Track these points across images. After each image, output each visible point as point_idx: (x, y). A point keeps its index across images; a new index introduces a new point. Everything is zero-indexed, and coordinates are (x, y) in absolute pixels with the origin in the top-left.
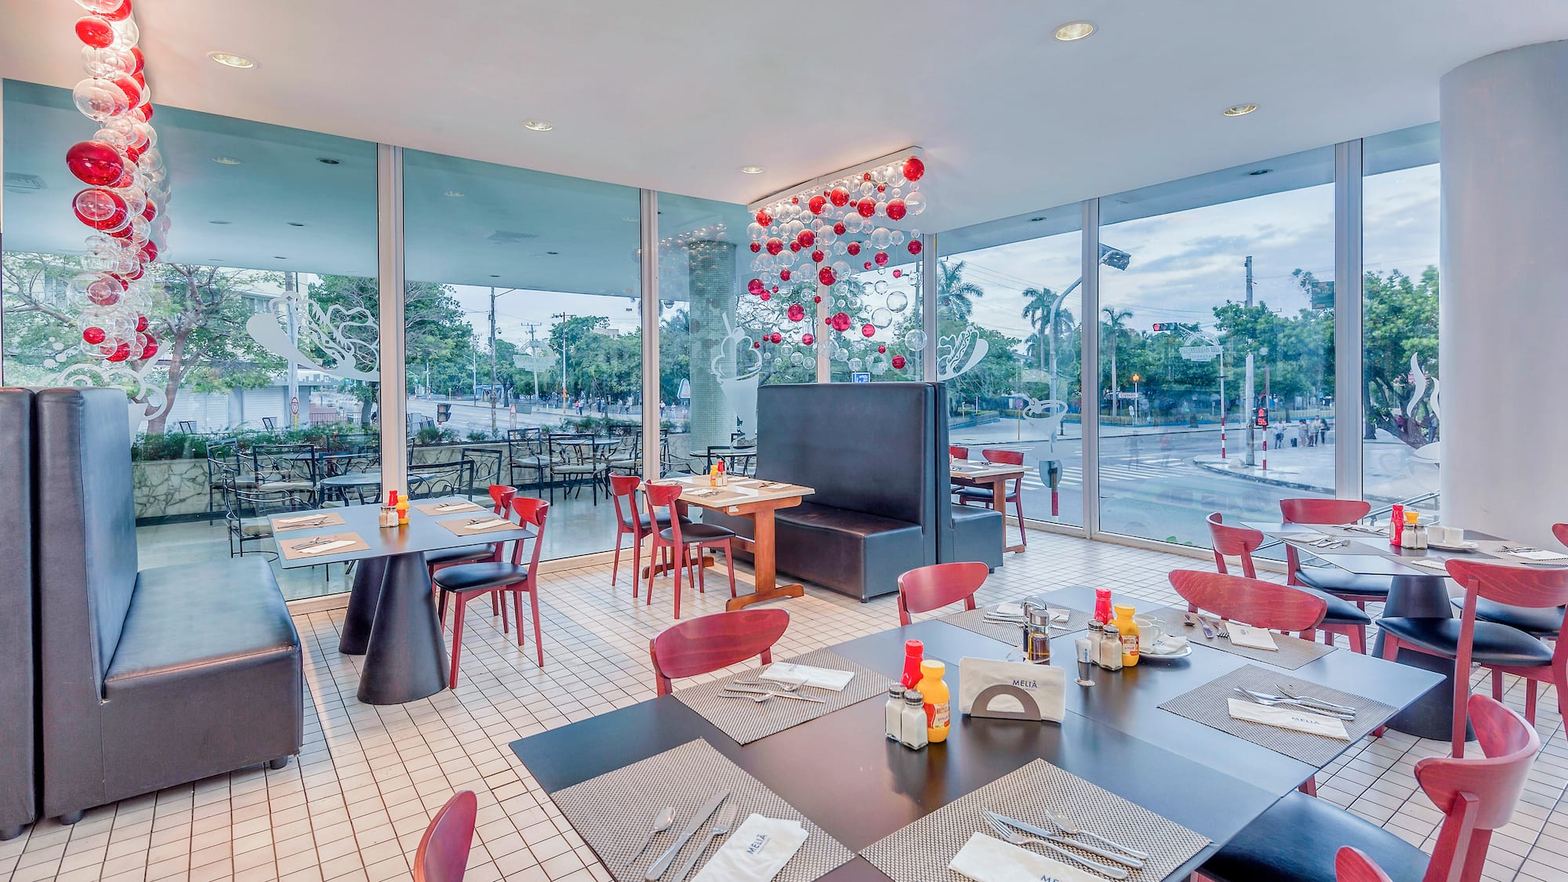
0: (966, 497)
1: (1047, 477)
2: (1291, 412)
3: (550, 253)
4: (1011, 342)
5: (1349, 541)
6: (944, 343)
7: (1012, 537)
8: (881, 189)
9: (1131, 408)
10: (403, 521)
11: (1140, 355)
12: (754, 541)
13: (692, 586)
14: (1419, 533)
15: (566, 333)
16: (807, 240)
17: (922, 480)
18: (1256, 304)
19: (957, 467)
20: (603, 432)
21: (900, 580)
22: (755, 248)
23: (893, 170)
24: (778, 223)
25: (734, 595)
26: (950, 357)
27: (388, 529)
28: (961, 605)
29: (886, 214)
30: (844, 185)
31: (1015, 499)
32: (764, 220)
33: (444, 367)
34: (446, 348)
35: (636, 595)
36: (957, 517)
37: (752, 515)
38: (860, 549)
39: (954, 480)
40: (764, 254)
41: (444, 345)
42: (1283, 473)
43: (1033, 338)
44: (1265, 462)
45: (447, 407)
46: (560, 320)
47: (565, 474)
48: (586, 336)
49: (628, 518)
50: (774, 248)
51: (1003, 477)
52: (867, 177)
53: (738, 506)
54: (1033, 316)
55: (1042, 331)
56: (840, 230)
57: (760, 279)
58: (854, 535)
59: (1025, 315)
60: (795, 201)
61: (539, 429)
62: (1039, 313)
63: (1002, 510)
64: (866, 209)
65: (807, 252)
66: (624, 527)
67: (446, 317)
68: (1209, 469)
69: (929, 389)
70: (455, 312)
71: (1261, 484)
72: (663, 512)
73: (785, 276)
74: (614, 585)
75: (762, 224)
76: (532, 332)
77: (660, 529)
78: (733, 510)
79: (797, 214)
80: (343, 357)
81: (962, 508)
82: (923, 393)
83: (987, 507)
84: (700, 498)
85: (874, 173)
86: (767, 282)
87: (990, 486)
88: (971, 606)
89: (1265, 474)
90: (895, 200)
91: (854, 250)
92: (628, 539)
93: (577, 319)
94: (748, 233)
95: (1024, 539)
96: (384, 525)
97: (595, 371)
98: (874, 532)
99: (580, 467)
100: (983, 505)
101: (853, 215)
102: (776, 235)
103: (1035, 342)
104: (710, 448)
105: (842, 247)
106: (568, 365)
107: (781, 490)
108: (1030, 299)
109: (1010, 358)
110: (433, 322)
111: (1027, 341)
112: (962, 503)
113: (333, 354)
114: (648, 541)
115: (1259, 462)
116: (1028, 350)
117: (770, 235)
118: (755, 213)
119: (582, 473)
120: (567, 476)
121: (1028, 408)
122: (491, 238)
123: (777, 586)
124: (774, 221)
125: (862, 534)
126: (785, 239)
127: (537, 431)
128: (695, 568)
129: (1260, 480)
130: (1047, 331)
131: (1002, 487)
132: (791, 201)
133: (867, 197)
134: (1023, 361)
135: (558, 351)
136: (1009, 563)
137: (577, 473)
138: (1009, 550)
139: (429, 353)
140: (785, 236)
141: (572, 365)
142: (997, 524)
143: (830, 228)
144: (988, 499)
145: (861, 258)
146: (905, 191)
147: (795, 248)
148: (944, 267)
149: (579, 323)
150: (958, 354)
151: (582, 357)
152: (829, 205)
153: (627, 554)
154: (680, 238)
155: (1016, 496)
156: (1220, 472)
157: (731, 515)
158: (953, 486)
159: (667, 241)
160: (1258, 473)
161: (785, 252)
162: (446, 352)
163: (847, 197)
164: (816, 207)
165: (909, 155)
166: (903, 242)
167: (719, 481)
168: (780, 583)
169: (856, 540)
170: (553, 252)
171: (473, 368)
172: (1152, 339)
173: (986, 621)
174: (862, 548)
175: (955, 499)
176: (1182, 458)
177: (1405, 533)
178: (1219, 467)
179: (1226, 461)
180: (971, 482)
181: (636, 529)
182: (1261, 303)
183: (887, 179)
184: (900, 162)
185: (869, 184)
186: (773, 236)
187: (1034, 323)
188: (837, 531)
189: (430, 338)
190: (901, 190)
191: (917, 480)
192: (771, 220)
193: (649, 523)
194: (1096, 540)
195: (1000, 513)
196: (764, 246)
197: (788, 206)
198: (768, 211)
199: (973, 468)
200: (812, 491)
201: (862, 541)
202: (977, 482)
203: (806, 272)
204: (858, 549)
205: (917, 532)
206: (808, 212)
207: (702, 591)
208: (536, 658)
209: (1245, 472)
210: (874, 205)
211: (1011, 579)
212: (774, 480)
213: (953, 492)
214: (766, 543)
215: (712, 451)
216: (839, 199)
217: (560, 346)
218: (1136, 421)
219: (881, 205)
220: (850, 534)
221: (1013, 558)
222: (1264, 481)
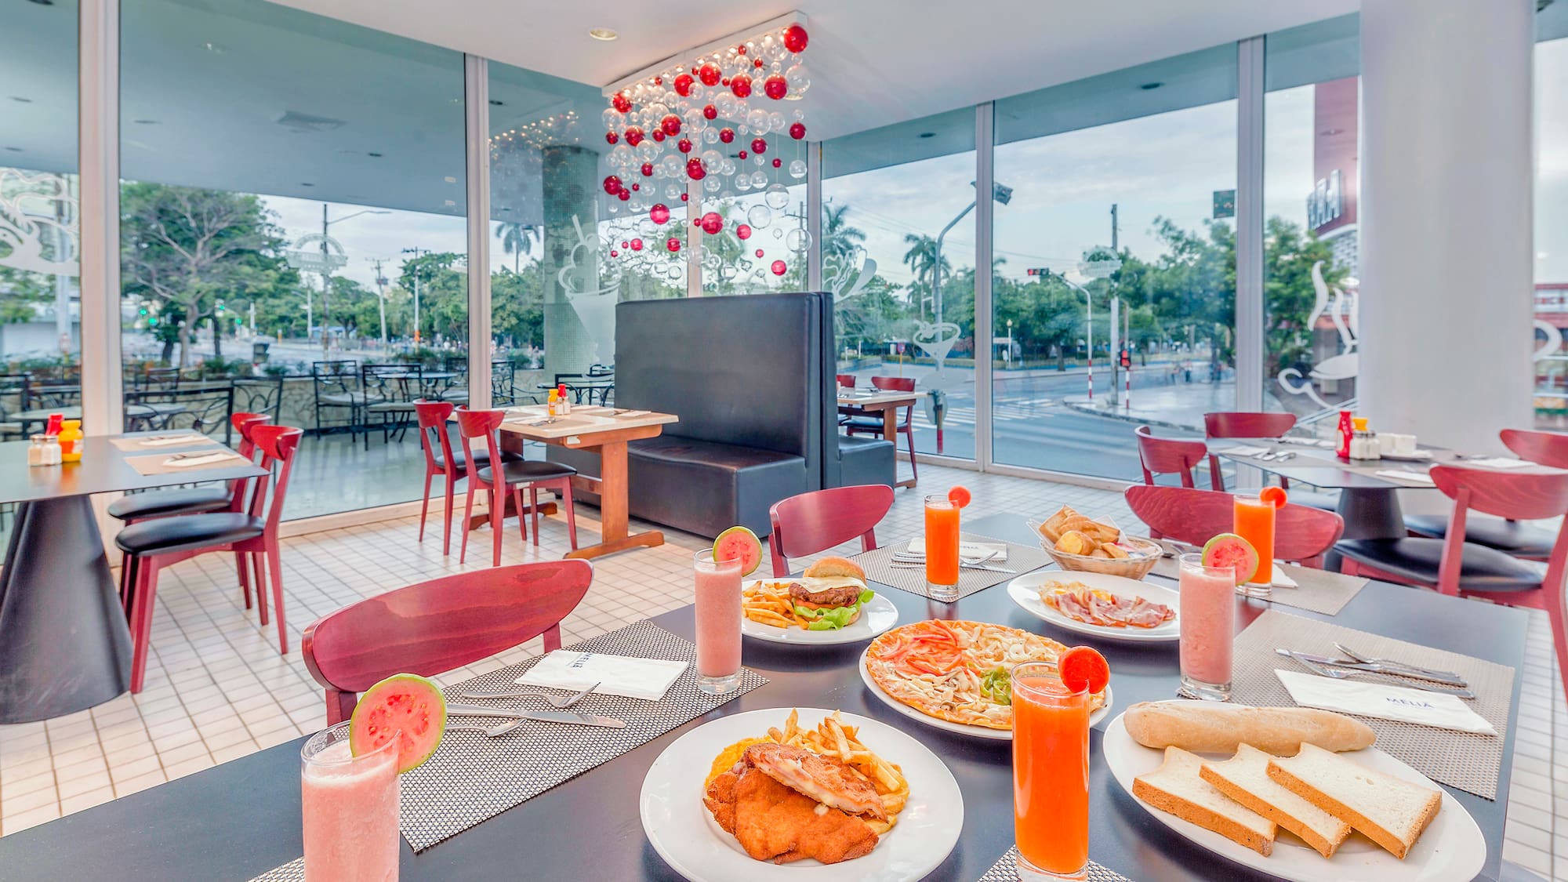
0: (853, 428)
1: (932, 414)
2: (1147, 357)
3: (372, 155)
4: (893, 287)
5: (1295, 454)
6: (829, 263)
7: (903, 472)
8: (758, 64)
9: (1005, 352)
10: (69, 457)
11: (1013, 301)
12: (601, 480)
13: (525, 538)
14: (1370, 441)
15: (419, 271)
16: (672, 127)
17: (806, 403)
18: (1121, 249)
19: (843, 396)
20: (441, 367)
21: (773, 510)
22: (612, 139)
23: (772, 40)
24: (639, 108)
25: (575, 547)
26: (835, 278)
27: (42, 469)
28: (858, 542)
29: (764, 93)
30: (715, 61)
31: (905, 429)
32: (623, 106)
33: (273, 307)
34: (266, 281)
35: (447, 552)
36: (845, 448)
37: (598, 449)
38: (731, 486)
39: (842, 410)
40: (623, 146)
41: (265, 278)
42: (1144, 411)
43: (913, 285)
44: (1128, 401)
45: (265, 346)
46: (412, 256)
47: (385, 413)
48: (442, 274)
49: (441, 458)
50: (634, 139)
51: (893, 405)
52: (742, 50)
53: (580, 436)
54: (913, 262)
55: (922, 278)
56: (710, 114)
57: (618, 175)
58: (725, 469)
59: (906, 262)
60: (659, 82)
61: (355, 361)
62: (919, 259)
63: (894, 439)
64: (741, 89)
65: (672, 142)
66: (434, 469)
67: (268, 247)
68: (1078, 409)
69: (814, 299)
70: (280, 241)
71: (1124, 421)
72: (479, 445)
73: (647, 171)
74: (421, 540)
75: (621, 110)
76: (378, 268)
77: (478, 469)
78: (572, 442)
79: (660, 97)
80: (21, 241)
81: (849, 440)
82: (807, 303)
83: (876, 437)
84: (531, 428)
85: (750, 45)
86: (627, 181)
87: (879, 414)
88: (870, 545)
89: (1127, 413)
90: (776, 74)
91: (727, 137)
92: (440, 482)
93: (431, 255)
94: (604, 120)
95: (916, 477)
96: (36, 462)
97: (452, 312)
98: (749, 465)
99: (407, 404)
100: (871, 436)
101: (727, 94)
102: (636, 123)
103: (916, 290)
104: (557, 376)
105: (713, 135)
106: (421, 305)
107: (637, 417)
108: (911, 245)
109: (892, 303)
110: (253, 252)
111: (908, 288)
112: (849, 433)
113: (5, 235)
114: (462, 486)
115: (1122, 402)
116: (909, 297)
117: (630, 122)
118: (610, 95)
119: (409, 412)
120: (390, 415)
121: (919, 332)
122: (282, 121)
123: (630, 534)
124: (634, 107)
125: (735, 469)
126: (647, 127)
127: (353, 364)
128: (528, 518)
129: (1123, 418)
130: (926, 278)
131: (893, 415)
132: (653, 81)
133: (743, 73)
134: (904, 307)
135: (409, 289)
136: (900, 499)
137: (404, 412)
138: (900, 485)
139: (245, 286)
140: (647, 123)
141: (425, 303)
142: (888, 456)
143: (700, 112)
144: (877, 430)
145: (735, 147)
146: (785, 65)
147: (658, 137)
148: (828, 211)
149: (434, 259)
150: (844, 276)
151: (436, 297)
152: (697, 84)
153: (437, 503)
154: (524, 131)
155: (907, 427)
156: (1089, 411)
157: (570, 447)
158: (841, 417)
159: (510, 135)
160: (1121, 411)
161: (647, 142)
162: (268, 286)
163: (719, 73)
164: (682, 87)
165: (792, 20)
166: (784, 128)
167: (559, 409)
168: (634, 531)
169: (728, 475)
170: (374, 152)
171: (307, 308)
172: (1023, 287)
173: (894, 565)
174: (734, 484)
175: (843, 431)
176: (1053, 399)
177: (1355, 443)
178: (1086, 406)
179: (1093, 401)
180: (859, 412)
181: (448, 468)
182: (1126, 249)
183: (765, 51)
184: (779, 30)
185: (745, 58)
186: (633, 123)
187: (914, 269)
188: (704, 466)
189: (247, 269)
190: (782, 63)
191: (801, 404)
192: (630, 106)
193: (463, 463)
194: (989, 473)
195: (890, 443)
196: (622, 136)
197: (650, 88)
198: (627, 94)
199: (862, 394)
200: (674, 419)
201: (734, 476)
202: (867, 409)
203: (673, 166)
204: (730, 486)
205: (799, 464)
206: (674, 94)
207: (536, 543)
208: (277, 643)
209: (1110, 411)
210: (750, 83)
211: (904, 517)
212: (630, 408)
213: (841, 424)
214: (616, 481)
215: (561, 380)
216: (710, 77)
217: (412, 284)
218: (1010, 365)
219: (759, 82)
220: (720, 468)
221: (904, 494)
222: (1128, 419)
